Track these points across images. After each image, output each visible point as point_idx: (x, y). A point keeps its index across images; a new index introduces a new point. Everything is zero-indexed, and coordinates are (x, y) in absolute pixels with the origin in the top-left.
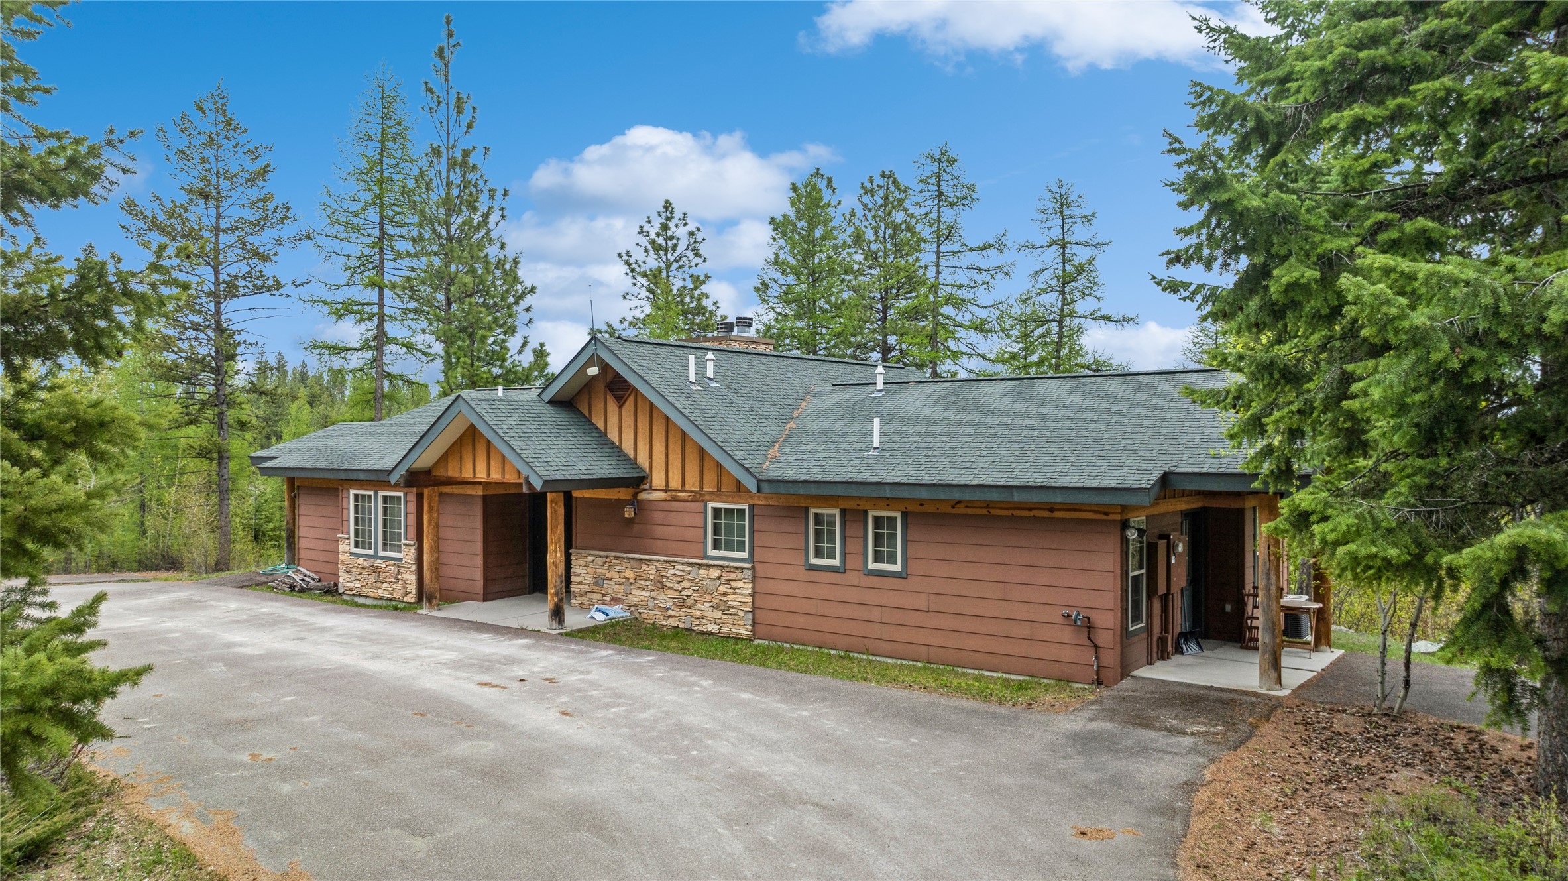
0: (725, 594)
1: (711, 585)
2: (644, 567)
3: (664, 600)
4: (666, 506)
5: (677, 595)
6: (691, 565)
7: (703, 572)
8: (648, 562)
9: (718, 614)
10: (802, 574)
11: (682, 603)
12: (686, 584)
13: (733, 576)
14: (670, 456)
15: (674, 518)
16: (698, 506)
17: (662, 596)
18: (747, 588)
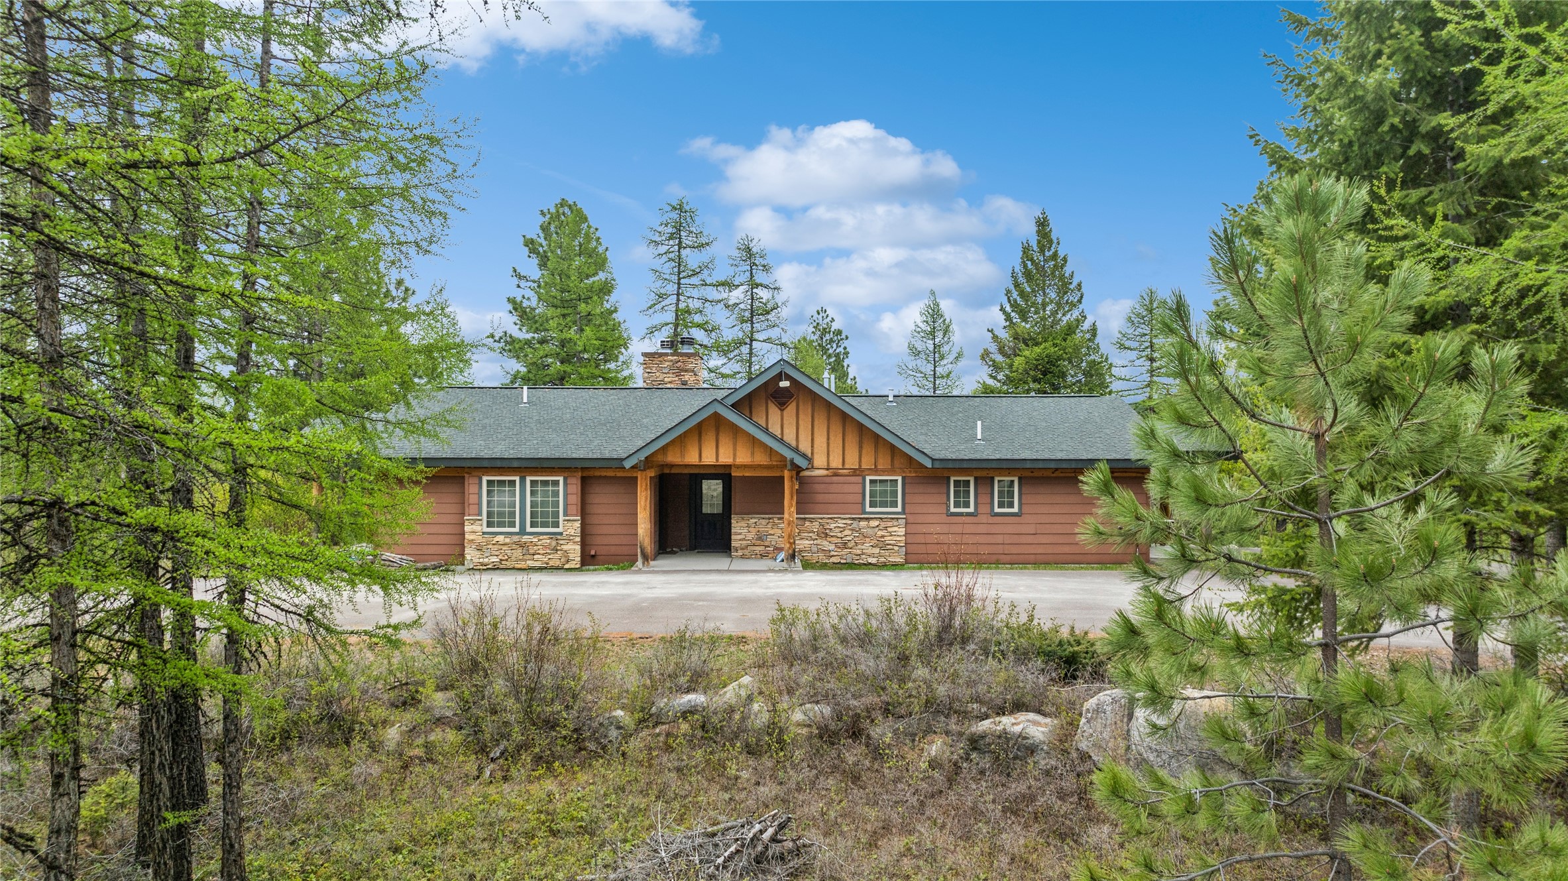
0: (883, 536)
1: (870, 531)
2: (807, 523)
3: (826, 545)
4: (828, 480)
5: (839, 540)
6: (853, 519)
7: (863, 524)
8: (811, 520)
9: (877, 550)
10: (944, 518)
11: (845, 545)
12: (847, 532)
13: (890, 524)
14: (831, 445)
15: (834, 488)
16: (859, 479)
17: (825, 543)
18: (902, 531)
